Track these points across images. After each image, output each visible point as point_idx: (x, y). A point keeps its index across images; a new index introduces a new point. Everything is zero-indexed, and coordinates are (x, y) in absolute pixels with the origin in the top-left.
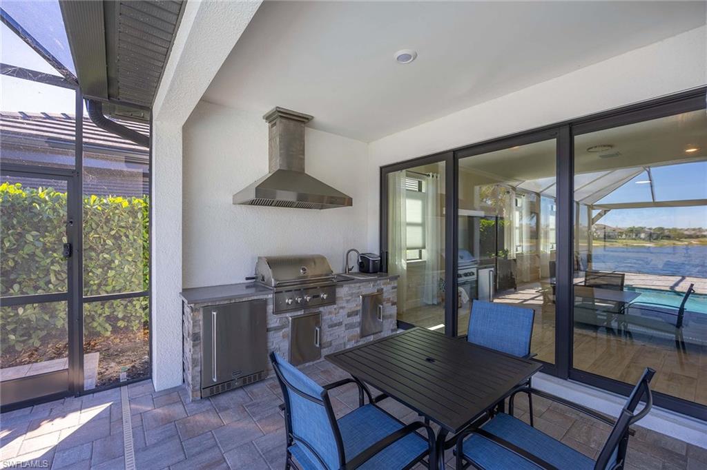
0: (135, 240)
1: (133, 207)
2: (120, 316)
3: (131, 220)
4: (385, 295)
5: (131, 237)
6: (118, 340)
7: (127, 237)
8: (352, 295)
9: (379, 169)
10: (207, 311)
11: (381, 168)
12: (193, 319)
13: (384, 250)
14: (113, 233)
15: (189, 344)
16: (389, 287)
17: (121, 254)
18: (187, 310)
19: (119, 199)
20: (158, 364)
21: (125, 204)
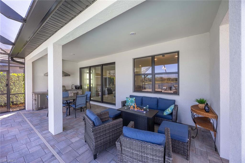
0: (19, 83)
1: (18, 76)
2: (15, 101)
3: (18, 79)
4: (79, 93)
5: (18, 82)
6: (14, 106)
7: (17, 82)
8: (71, 93)
9: (79, 68)
10: (38, 95)
11: (80, 68)
12: (35, 96)
13: (81, 84)
14: (13, 82)
15: (34, 101)
16: (80, 91)
17: (15, 86)
18: (34, 95)
19: (15, 74)
20: (27, 105)
21: (16, 75)
